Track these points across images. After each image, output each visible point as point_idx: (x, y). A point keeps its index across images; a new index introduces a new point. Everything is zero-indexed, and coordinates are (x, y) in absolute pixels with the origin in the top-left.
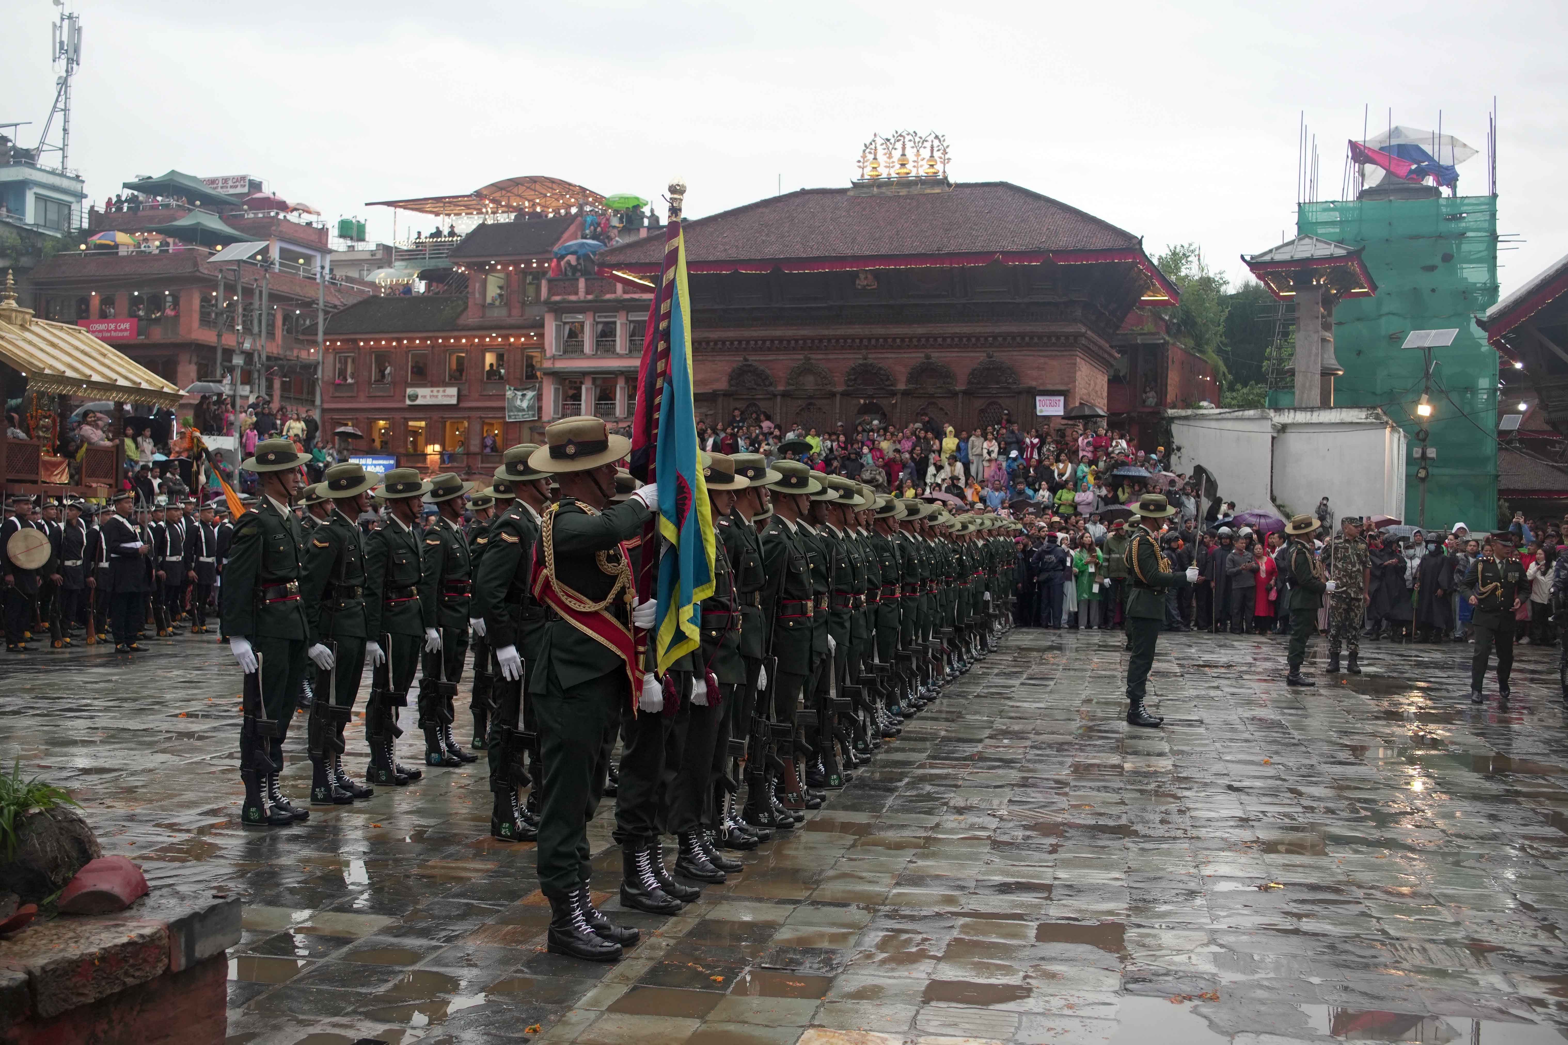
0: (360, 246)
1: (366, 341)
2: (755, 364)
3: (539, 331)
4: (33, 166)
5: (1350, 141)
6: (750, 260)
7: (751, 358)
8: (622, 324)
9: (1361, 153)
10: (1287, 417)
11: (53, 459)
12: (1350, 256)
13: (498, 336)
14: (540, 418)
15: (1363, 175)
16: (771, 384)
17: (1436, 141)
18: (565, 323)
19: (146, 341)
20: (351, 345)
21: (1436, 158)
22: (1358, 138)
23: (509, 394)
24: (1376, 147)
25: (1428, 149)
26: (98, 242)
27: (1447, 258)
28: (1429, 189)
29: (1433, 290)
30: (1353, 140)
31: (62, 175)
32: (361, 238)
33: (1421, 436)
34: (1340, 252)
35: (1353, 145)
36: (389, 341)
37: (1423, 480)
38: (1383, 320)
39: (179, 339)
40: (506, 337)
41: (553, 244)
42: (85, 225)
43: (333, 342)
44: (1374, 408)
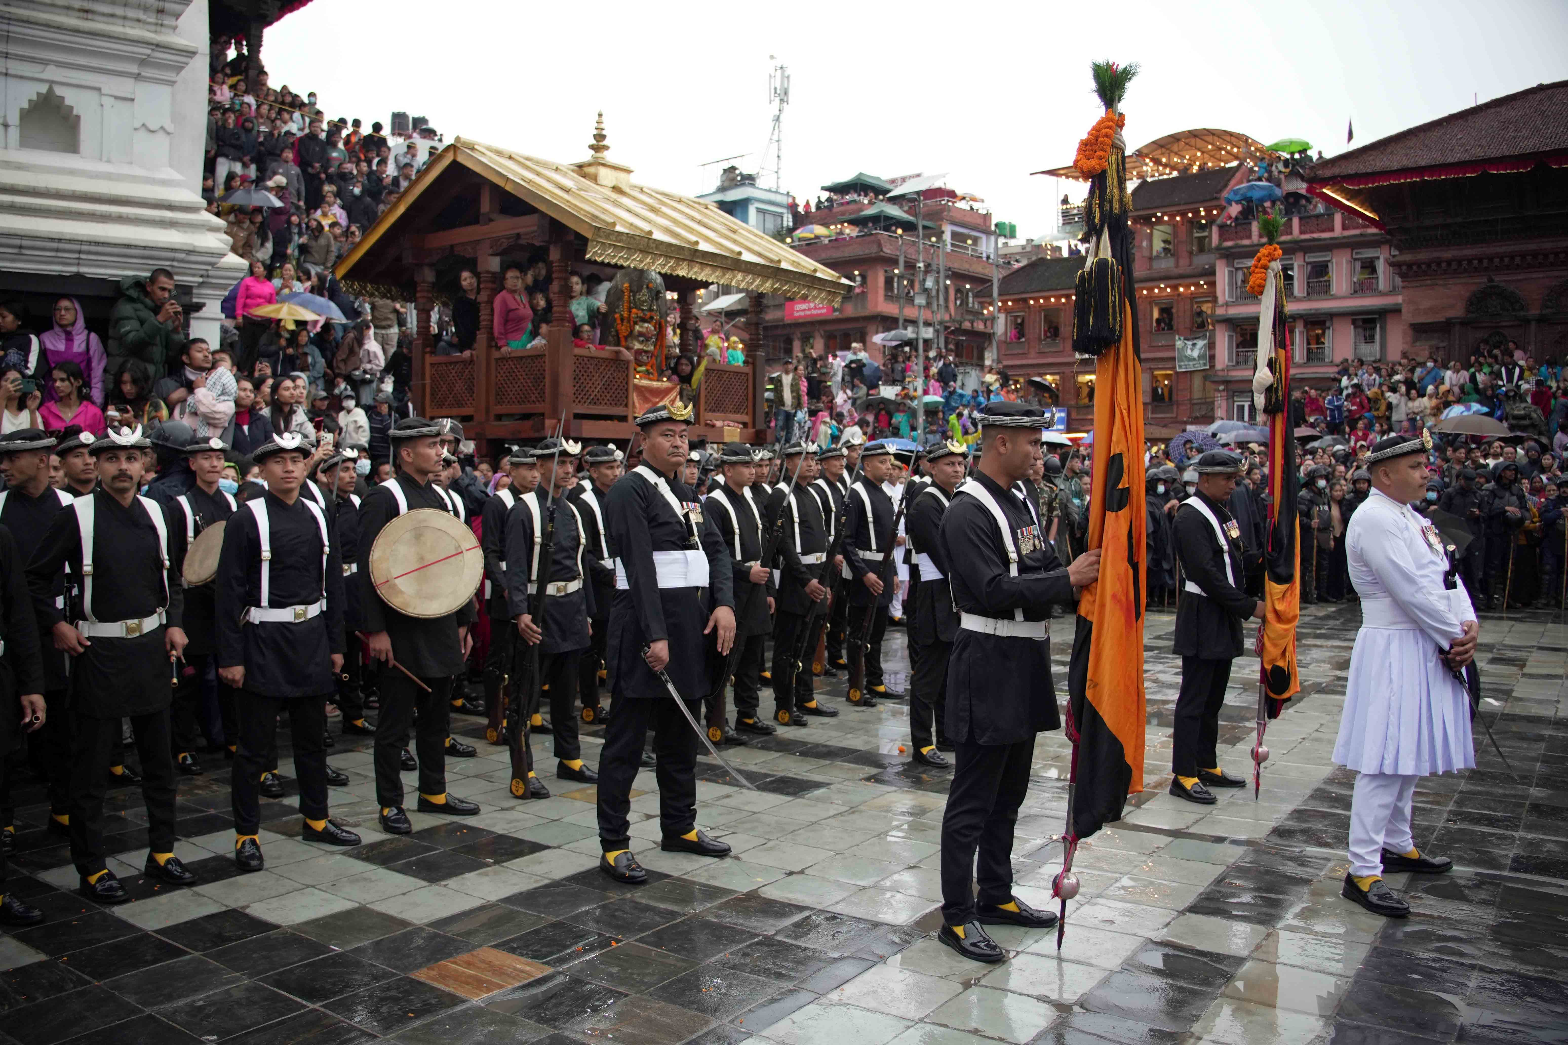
0: (1012, 242)
1: (1036, 299)
2: (1502, 284)
3: (1211, 279)
4: (753, 185)
6: (1503, 157)
7: (1497, 279)
8: (1299, 266)
11: (656, 384)
13: (1166, 287)
14: (1212, 366)
16: (1522, 308)
18: (1237, 269)
19: (840, 316)
20: (1021, 305)
23: (1179, 344)
26: (802, 235)
31: (777, 192)
32: (1012, 235)
36: (1058, 298)
39: (866, 313)
40: (1175, 288)
41: (1221, 191)
42: (791, 224)
43: (1005, 302)
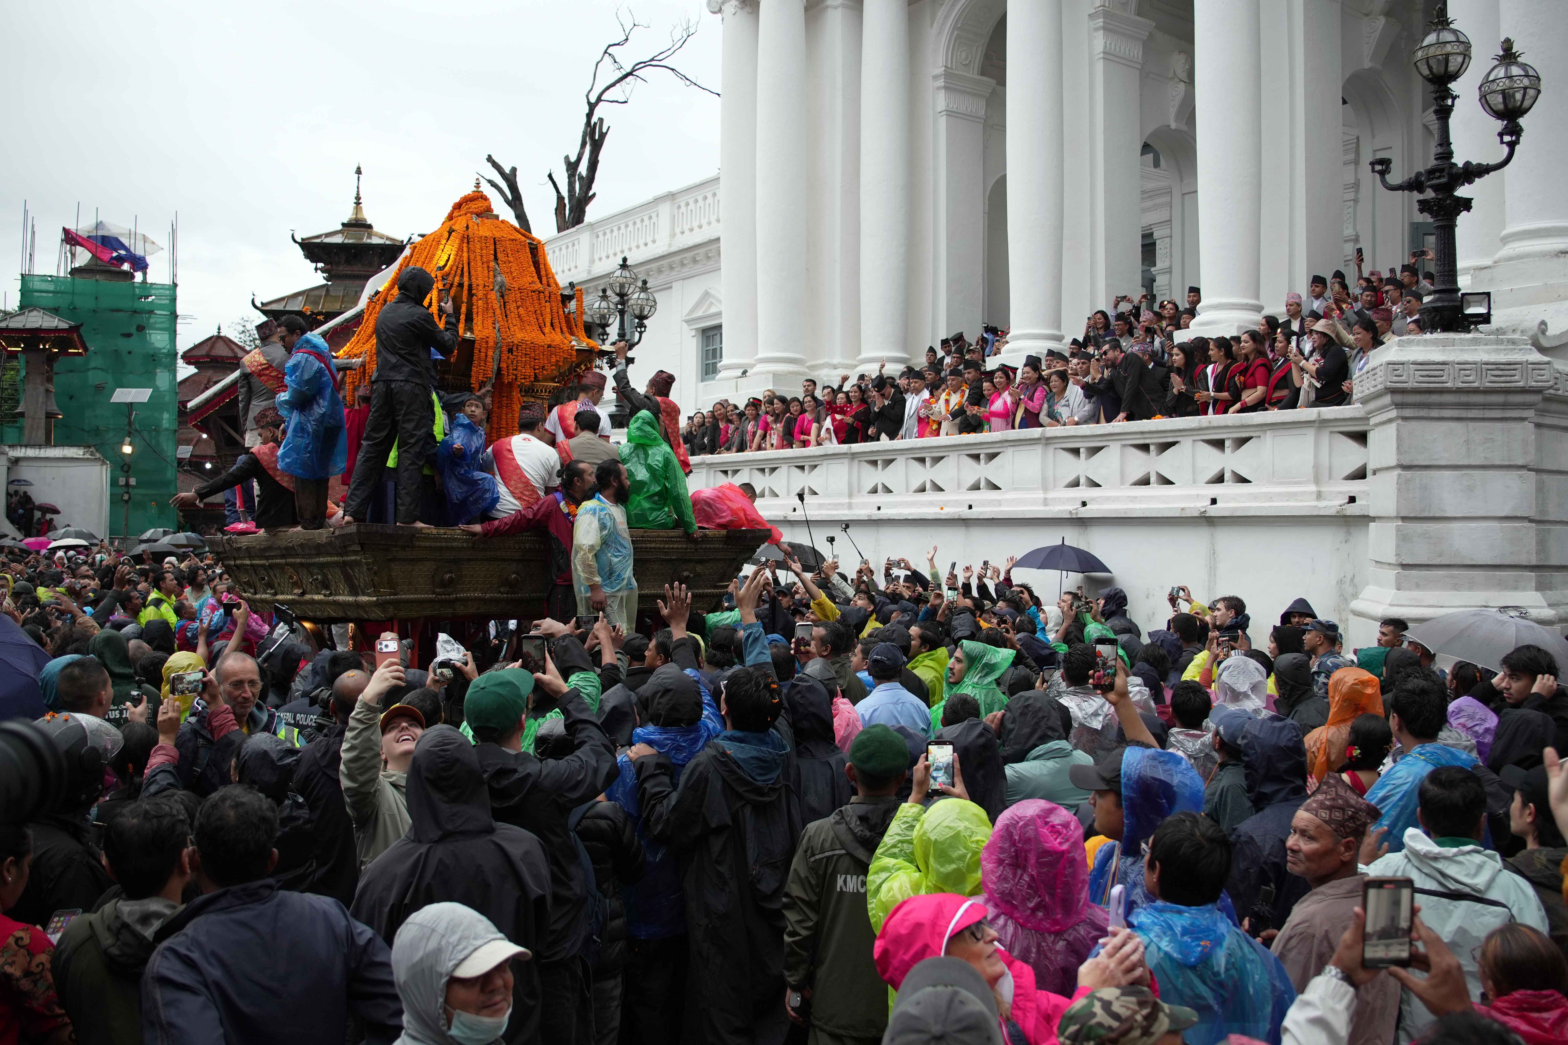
5: (64, 229)
9: (73, 239)
10: (20, 452)
12: (72, 329)
15: (73, 255)
17: (133, 237)
21: (132, 250)
22: (72, 227)
24: (85, 235)
25: (125, 241)
27: (141, 328)
28: (125, 273)
29: (130, 353)
30: (67, 227)
33: (125, 468)
34: (64, 325)
35: (66, 231)
37: (126, 502)
38: (90, 374)
44: (89, 447)
